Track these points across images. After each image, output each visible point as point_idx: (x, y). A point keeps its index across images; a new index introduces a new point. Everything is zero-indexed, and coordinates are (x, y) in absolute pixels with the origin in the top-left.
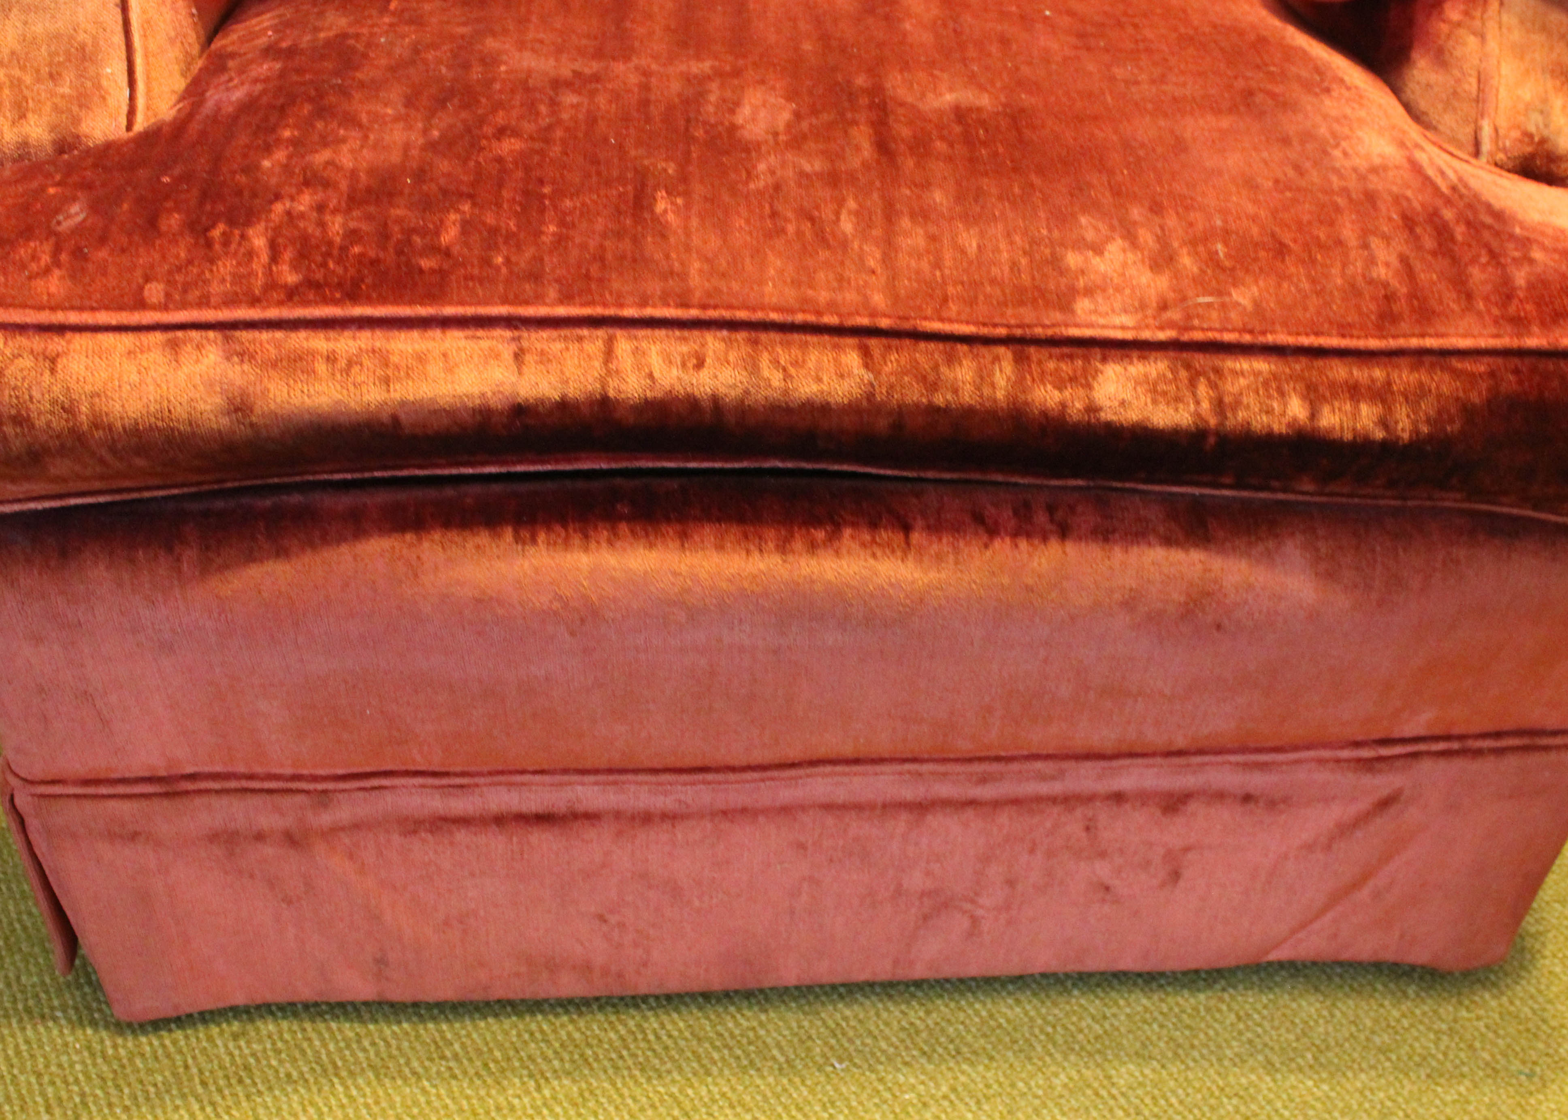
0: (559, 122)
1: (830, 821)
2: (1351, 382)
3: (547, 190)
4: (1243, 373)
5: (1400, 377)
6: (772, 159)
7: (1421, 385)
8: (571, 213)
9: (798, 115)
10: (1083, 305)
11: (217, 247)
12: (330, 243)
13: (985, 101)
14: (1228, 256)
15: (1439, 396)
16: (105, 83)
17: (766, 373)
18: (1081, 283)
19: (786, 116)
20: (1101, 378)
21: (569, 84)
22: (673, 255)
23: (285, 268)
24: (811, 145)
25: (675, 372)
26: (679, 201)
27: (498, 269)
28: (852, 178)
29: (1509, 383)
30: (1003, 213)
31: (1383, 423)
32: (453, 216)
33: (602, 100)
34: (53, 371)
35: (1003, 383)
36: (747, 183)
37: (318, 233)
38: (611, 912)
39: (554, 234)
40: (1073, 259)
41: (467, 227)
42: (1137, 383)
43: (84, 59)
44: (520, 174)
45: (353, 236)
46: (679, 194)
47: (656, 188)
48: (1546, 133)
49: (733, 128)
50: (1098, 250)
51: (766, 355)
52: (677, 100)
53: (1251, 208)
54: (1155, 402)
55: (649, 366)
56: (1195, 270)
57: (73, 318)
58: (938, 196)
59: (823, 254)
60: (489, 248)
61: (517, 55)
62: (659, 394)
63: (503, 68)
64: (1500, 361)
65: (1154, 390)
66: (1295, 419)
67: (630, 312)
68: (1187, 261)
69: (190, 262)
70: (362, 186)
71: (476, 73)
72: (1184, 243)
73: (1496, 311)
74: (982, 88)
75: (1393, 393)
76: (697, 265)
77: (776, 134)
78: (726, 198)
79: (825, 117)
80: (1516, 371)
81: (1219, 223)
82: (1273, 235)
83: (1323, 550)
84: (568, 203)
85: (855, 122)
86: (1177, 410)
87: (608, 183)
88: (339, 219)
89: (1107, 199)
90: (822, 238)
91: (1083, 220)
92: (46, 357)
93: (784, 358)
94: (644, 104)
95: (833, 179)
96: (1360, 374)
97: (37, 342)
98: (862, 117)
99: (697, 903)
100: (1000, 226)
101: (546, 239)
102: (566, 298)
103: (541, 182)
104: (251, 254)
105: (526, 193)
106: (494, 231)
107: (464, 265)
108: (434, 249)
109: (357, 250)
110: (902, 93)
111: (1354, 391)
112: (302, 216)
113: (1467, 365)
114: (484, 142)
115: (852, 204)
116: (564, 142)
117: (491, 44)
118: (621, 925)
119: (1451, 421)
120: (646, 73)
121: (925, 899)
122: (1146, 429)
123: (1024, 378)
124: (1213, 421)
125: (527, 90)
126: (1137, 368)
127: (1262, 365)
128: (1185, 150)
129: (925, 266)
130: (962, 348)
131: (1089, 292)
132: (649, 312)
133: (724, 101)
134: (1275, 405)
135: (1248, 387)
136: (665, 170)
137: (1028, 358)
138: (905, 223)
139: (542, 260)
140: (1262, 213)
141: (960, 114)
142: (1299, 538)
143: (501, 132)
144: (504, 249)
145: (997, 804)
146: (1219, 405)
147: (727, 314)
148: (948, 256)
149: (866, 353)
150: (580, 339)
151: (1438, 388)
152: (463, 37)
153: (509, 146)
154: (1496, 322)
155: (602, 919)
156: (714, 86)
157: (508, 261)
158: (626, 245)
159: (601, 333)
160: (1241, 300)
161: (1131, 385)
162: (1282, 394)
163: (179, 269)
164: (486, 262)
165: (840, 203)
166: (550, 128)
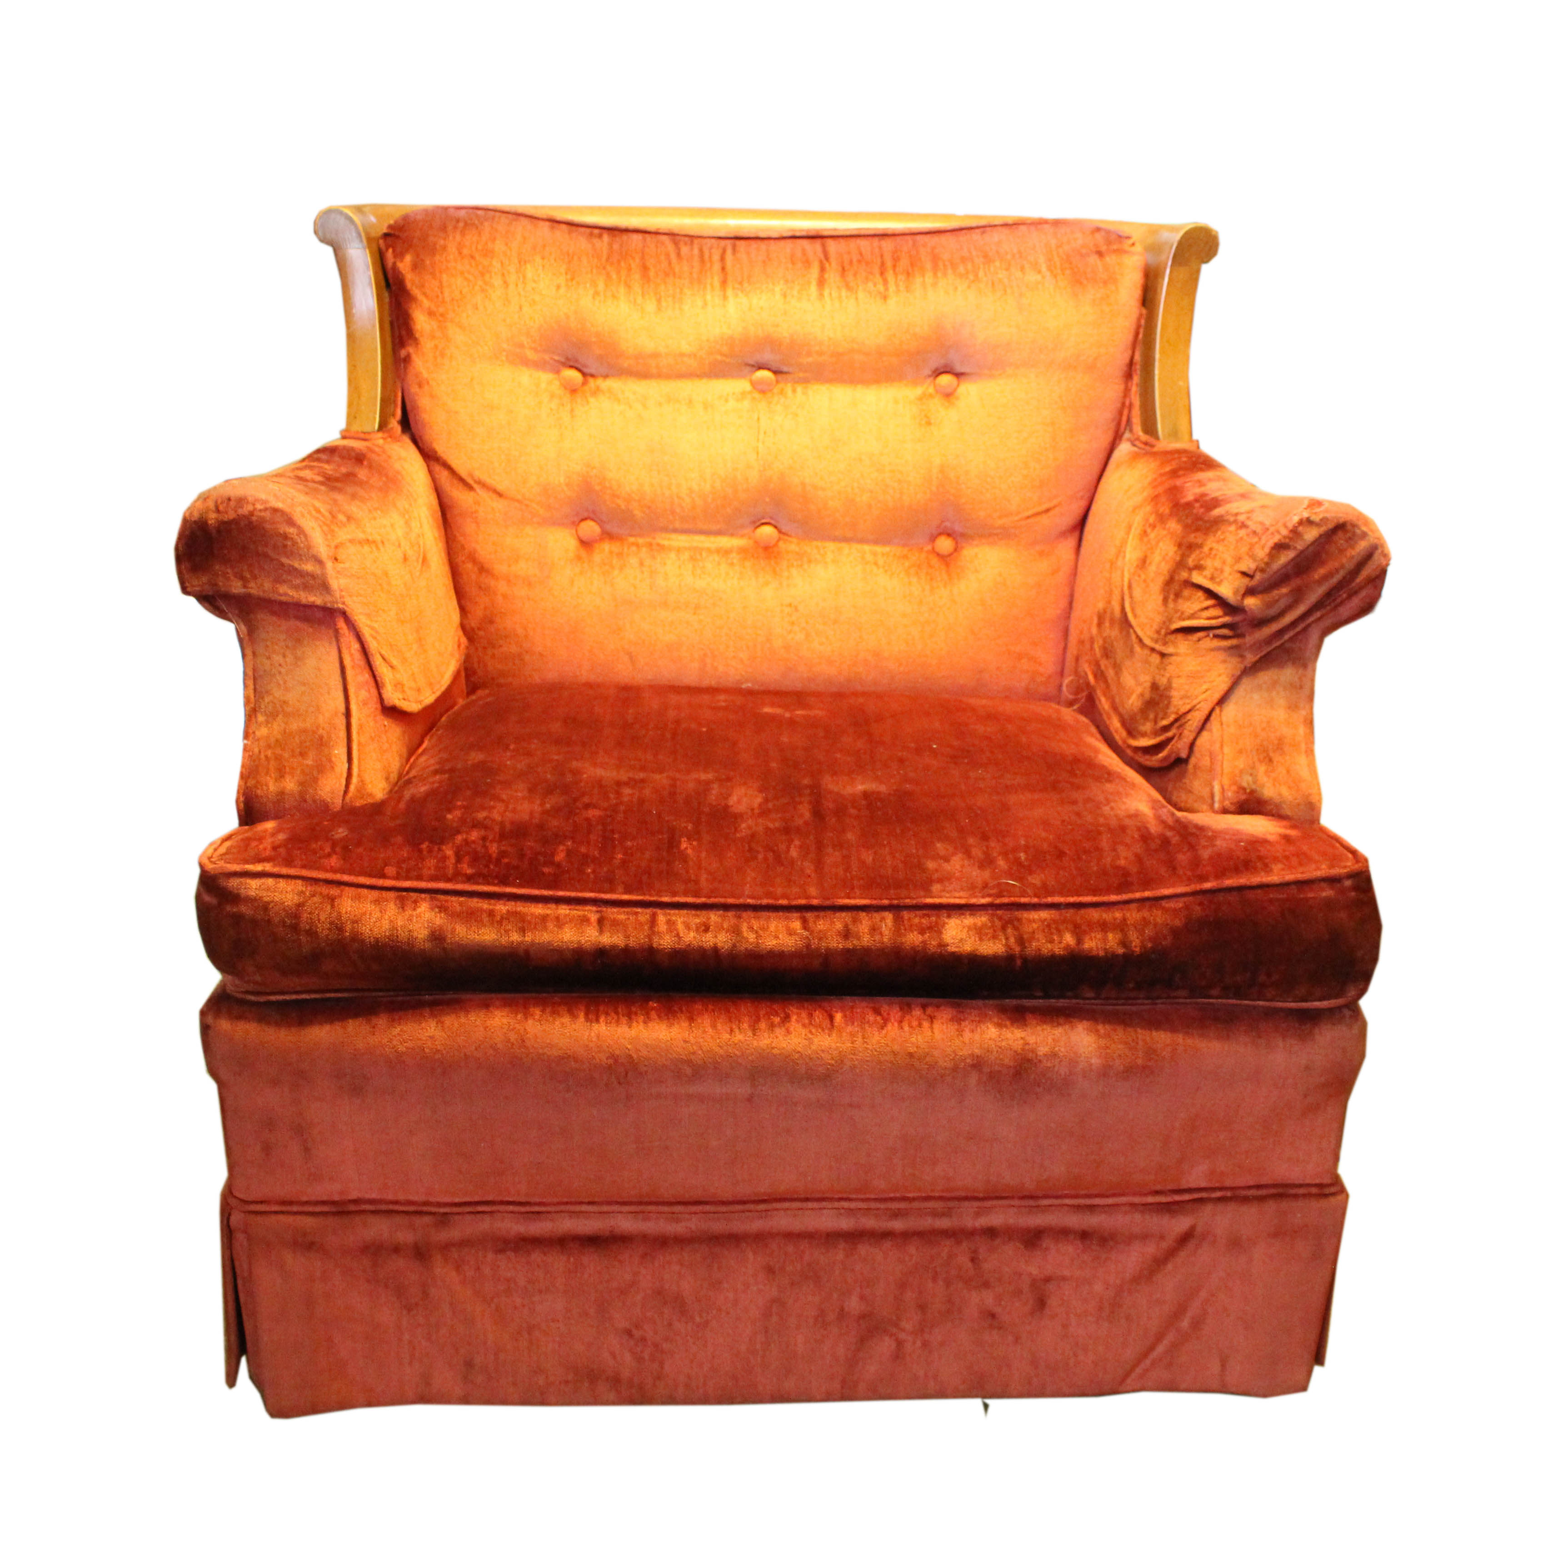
0: (621, 803)
1: (790, 1249)
2: (1101, 921)
3: (616, 836)
4: (1034, 921)
5: (1131, 915)
6: (750, 822)
7: (1144, 919)
8: (631, 848)
9: (766, 800)
10: (936, 888)
11: (425, 853)
12: (490, 856)
13: (883, 788)
14: (1026, 859)
15: (1155, 925)
16: (333, 759)
17: (745, 934)
18: (936, 876)
19: (759, 800)
20: (947, 926)
21: (626, 784)
22: (691, 871)
23: (465, 866)
24: (773, 815)
25: (692, 934)
26: (695, 843)
27: (588, 875)
28: (798, 830)
29: (1197, 910)
30: (889, 843)
31: (1124, 943)
32: (561, 847)
33: (647, 792)
34: (333, 906)
35: (887, 932)
36: (734, 833)
37: (483, 851)
38: (637, 1327)
39: (621, 859)
40: (931, 865)
41: (569, 853)
42: (970, 928)
43: (321, 745)
44: (600, 827)
45: (503, 854)
46: (695, 840)
47: (680, 837)
48: (1254, 787)
49: (727, 807)
50: (947, 860)
51: (745, 924)
52: (693, 793)
53: (1044, 834)
54: (981, 939)
55: (677, 930)
56: (1006, 867)
57: (346, 878)
58: (850, 836)
59: (780, 869)
60: (582, 864)
61: (592, 769)
62: (682, 946)
63: (585, 776)
64: (1191, 898)
65: (980, 932)
66: (1068, 945)
67: (666, 899)
68: (1001, 863)
69: (409, 859)
70: (507, 830)
71: (569, 778)
72: (1000, 854)
73: (1189, 873)
74: (881, 782)
75: (1127, 925)
76: (705, 876)
77: (753, 810)
78: (722, 841)
79: (785, 800)
80: (1201, 904)
81: (1023, 842)
82: (1056, 847)
83: (1102, 1031)
84: (629, 843)
85: (801, 803)
86: (994, 943)
87: (653, 834)
88: (495, 845)
89: (954, 834)
90: (778, 860)
91: (938, 845)
92: (329, 898)
93: (756, 924)
94: (673, 794)
95: (787, 830)
96: (1107, 916)
97: (325, 890)
98: (806, 799)
99: (698, 1319)
100: (887, 849)
101: (617, 862)
102: (627, 891)
103: (613, 831)
104: (445, 858)
105: (604, 837)
106: (586, 856)
107: (568, 872)
108: (552, 863)
109: (506, 860)
110: (831, 787)
111: (1104, 926)
112: (474, 842)
113: (1171, 904)
114: (578, 811)
115: (797, 843)
116: (625, 812)
117: (575, 764)
118: (643, 1339)
119: (1165, 939)
120: (674, 779)
121: (861, 1322)
122: (976, 955)
123: (900, 929)
124: (1017, 949)
125: (601, 786)
126: (969, 920)
127: (1044, 914)
128: (1008, 809)
129: (841, 871)
130: (863, 915)
131: (940, 881)
132: (677, 899)
133: (721, 794)
134: (1055, 937)
135: (1038, 928)
136: (686, 827)
137: (902, 918)
138: (830, 850)
139: (613, 872)
140: (1051, 837)
141: (866, 795)
142: (1085, 1024)
143: (587, 806)
144: (592, 866)
145: (906, 1236)
146: (1021, 941)
147: (722, 900)
148: (855, 866)
149: (804, 922)
150: (636, 913)
151: (1154, 920)
152: (557, 760)
153: (592, 813)
154: (1189, 879)
155: (629, 1333)
156: (715, 786)
157: (594, 872)
158: (663, 866)
159: (649, 911)
160: (1033, 881)
161: (965, 930)
162: (1059, 931)
163: (404, 861)
164: (581, 871)
165: (791, 841)
166: (617, 805)
